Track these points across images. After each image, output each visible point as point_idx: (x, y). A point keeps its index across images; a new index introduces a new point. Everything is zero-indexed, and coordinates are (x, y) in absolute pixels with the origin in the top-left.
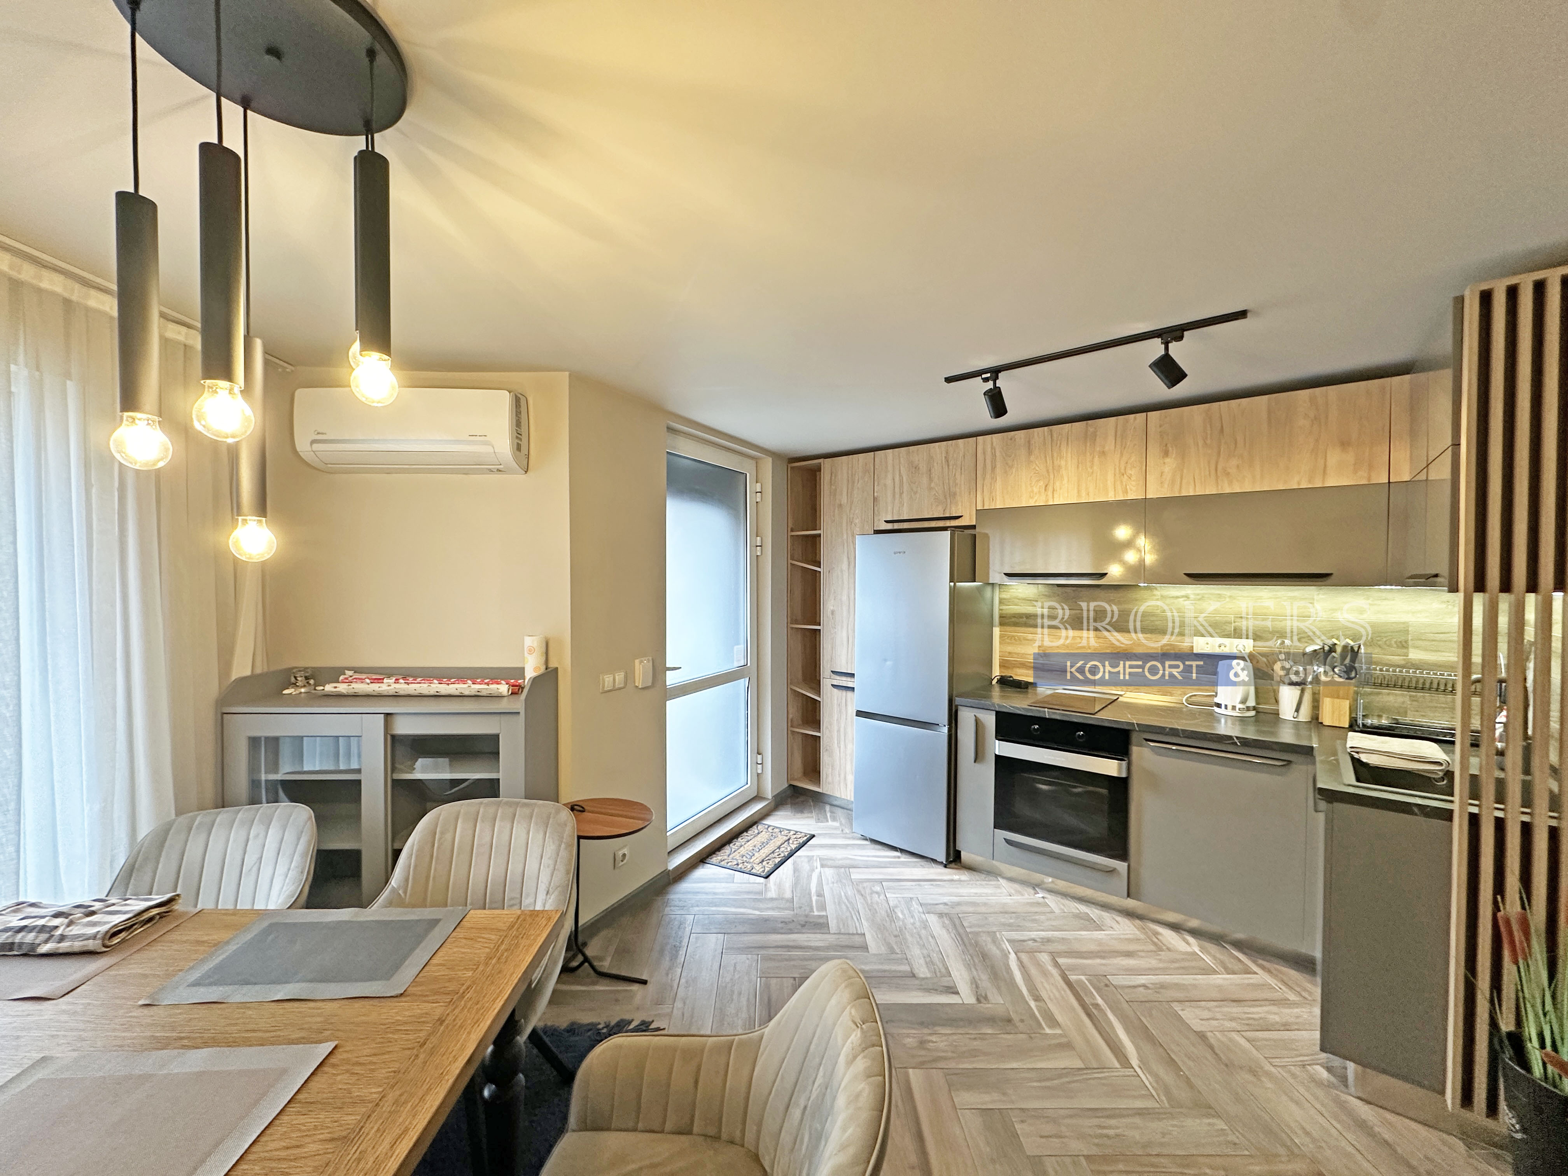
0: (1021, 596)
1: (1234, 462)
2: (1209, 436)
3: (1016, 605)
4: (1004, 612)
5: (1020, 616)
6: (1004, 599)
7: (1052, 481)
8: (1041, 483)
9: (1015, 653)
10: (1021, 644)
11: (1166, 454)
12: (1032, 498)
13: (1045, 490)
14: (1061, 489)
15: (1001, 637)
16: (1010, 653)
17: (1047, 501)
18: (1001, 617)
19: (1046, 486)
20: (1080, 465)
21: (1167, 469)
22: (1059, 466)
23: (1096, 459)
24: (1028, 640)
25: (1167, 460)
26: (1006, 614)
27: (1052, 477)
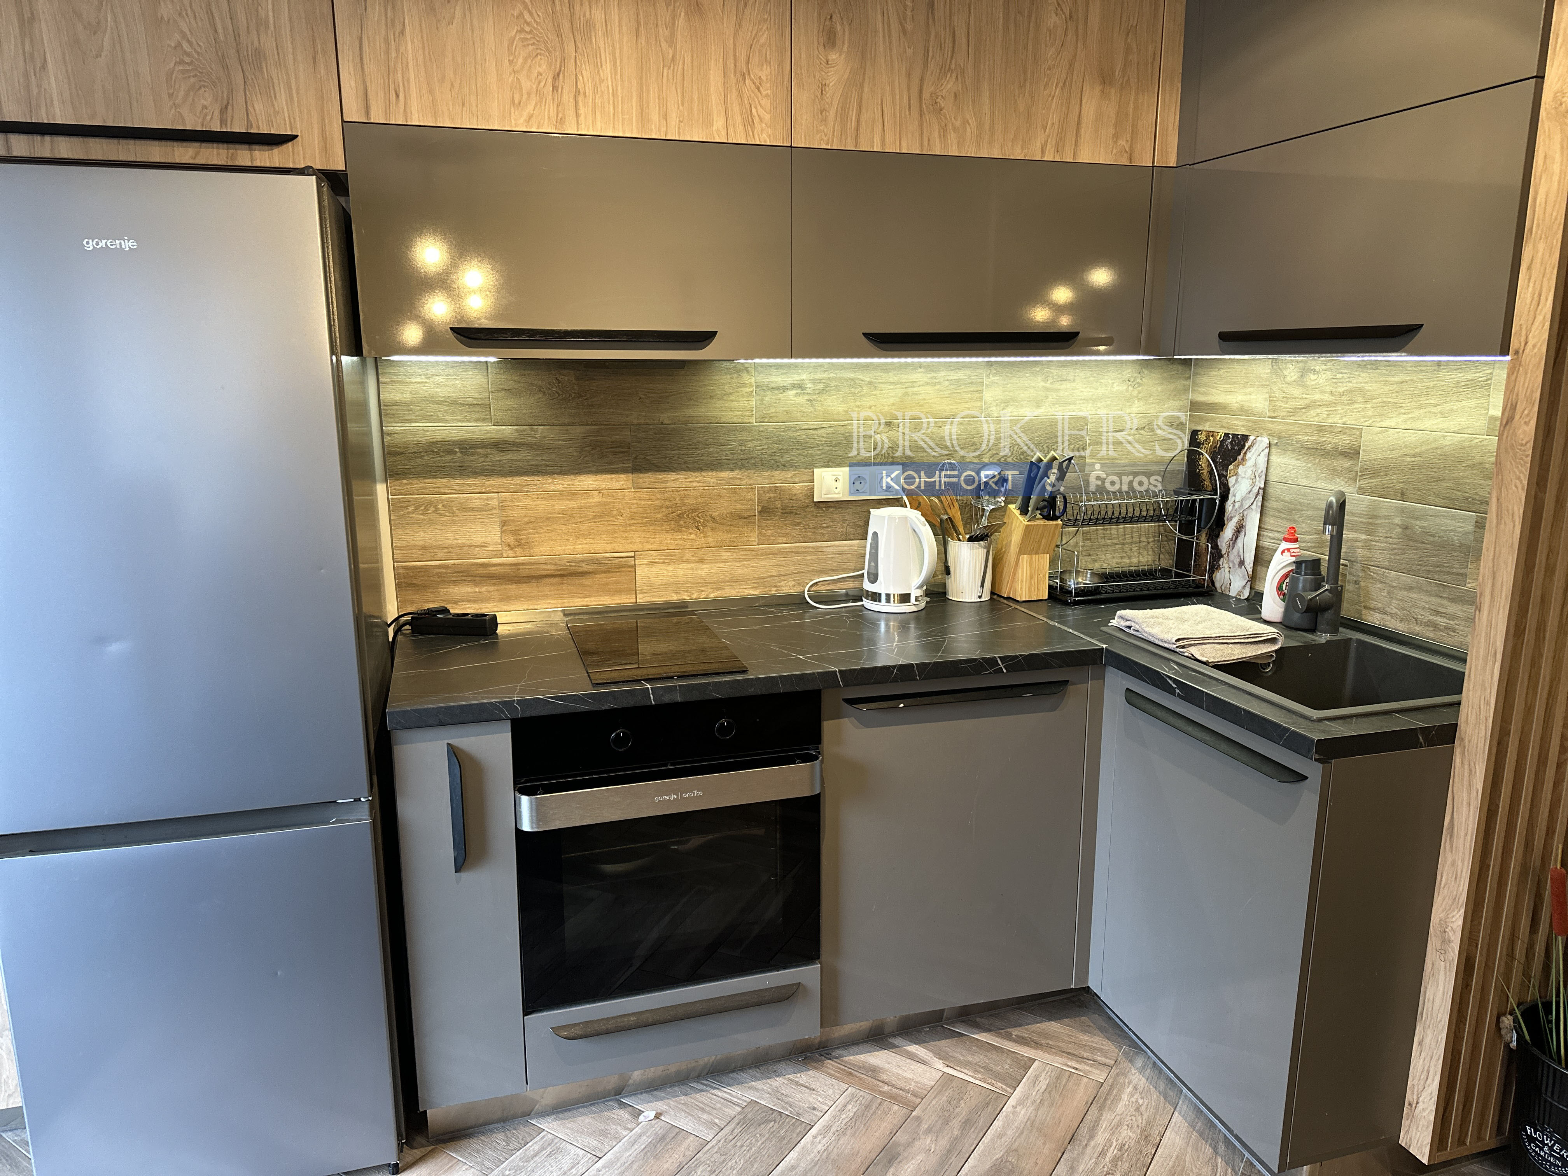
0: (442, 392)
1: (950, 85)
3: (430, 418)
4: (399, 439)
5: (446, 447)
6: (396, 404)
7: (571, 65)
8: (542, 66)
9: (442, 548)
10: (454, 522)
11: (830, 40)
12: (518, 105)
13: (555, 88)
14: (595, 91)
15: (393, 507)
16: (424, 548)
17: (561, 121)
18: (388, 453)
19: (556, 77)
20: (642, 28)
21: (833, 79)
22: (589, 25)
23: (681, 22)
24: (473, 509)
25: (833, 56)
26: (406, 446)
27: (570, 48)
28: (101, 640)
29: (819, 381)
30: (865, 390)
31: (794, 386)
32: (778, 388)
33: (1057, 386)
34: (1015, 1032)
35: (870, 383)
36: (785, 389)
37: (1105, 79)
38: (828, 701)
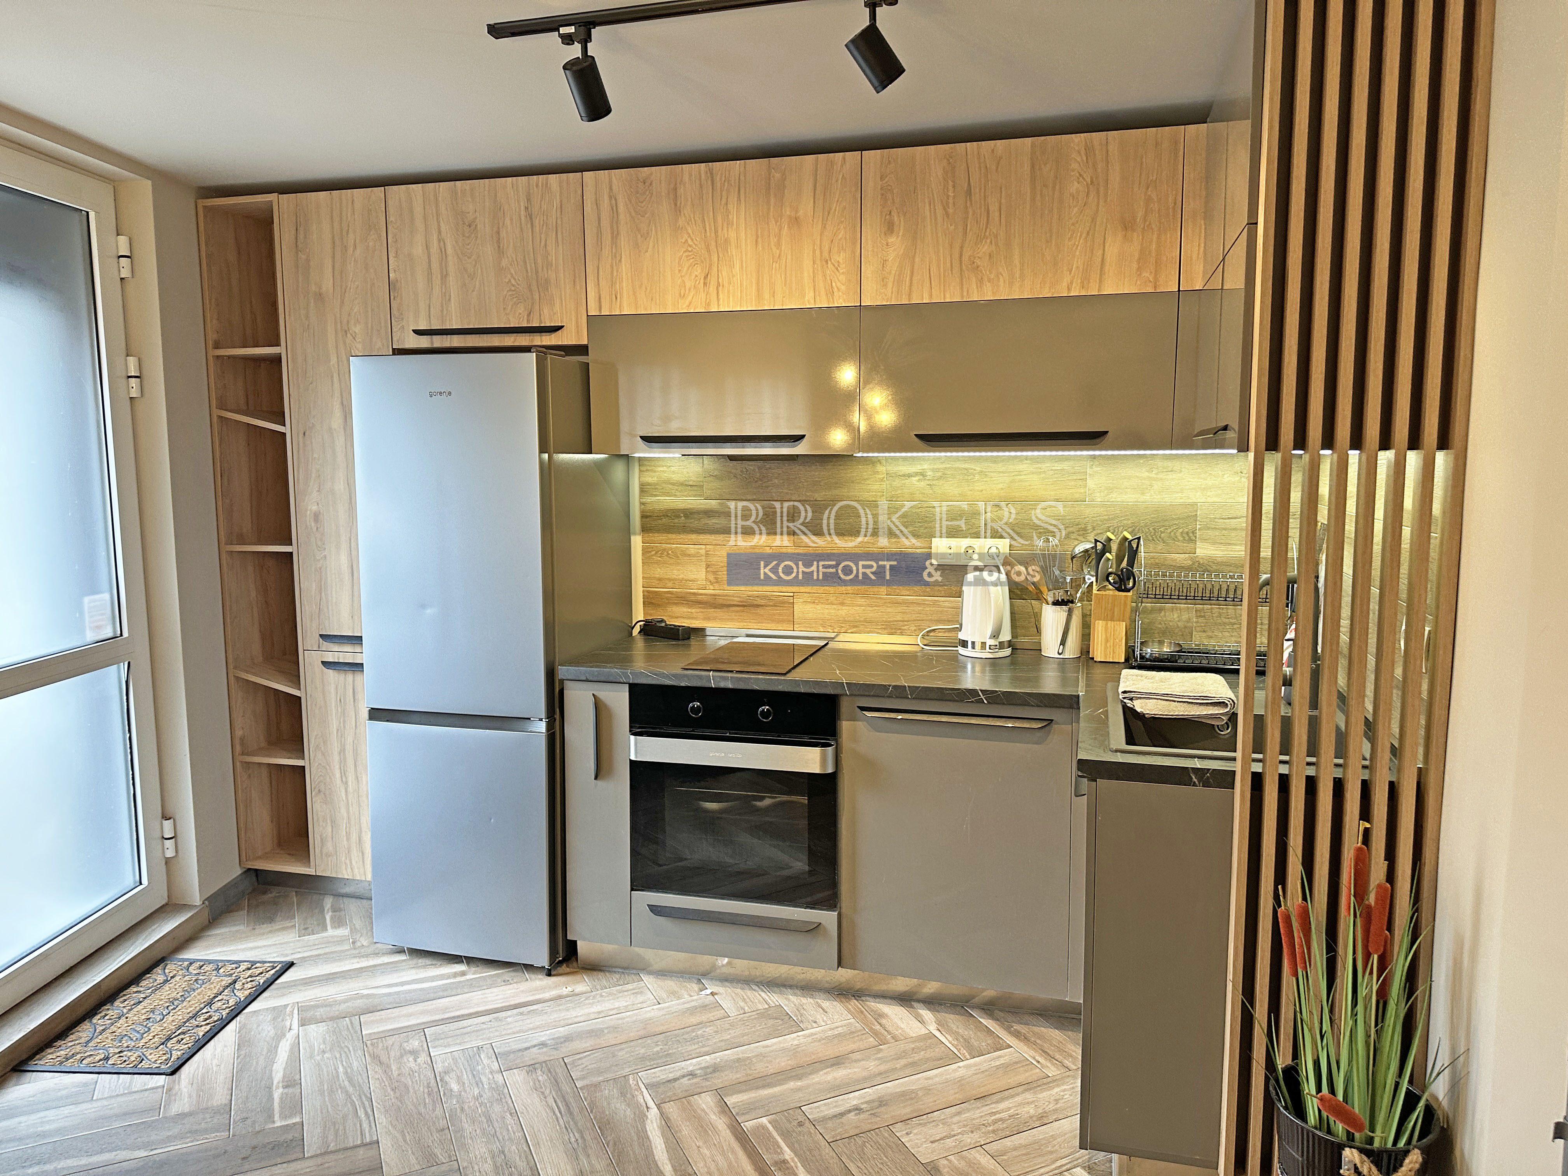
0: (675, 477)
1: (985, 248)
2: (951, 201)
3: (668, 494)
4: (649, 507)
5: (674, 513)
6: (649, 484)
7: (715, 269)
8: (698, 271)
9: (669, 580)
10: (678, 564)
11: (890, 228)
12: (682, 296)
13: (705, 284)
14: (730, 283)
15: (645, 551)
16: (660, 579)
17: (708, 304)
18: (644, 516)
19: (706, 277)
20: (760, 240)
21: (891, 255)
22: (727, 241)
23: (785, 230)
24: (689, 555)
25: (892, 239)
26: (653, 511)
27: (715, 258)
28: (423, 606)
29: (938, 470)
30: (977, 477)
31: (916, 474)
32: (904, 475)
33: (1160, 476)
34: (1017, 1027)
35: (981, 472)
36: (909, 476)
37: (1127, 225)
38: (846, 706)
